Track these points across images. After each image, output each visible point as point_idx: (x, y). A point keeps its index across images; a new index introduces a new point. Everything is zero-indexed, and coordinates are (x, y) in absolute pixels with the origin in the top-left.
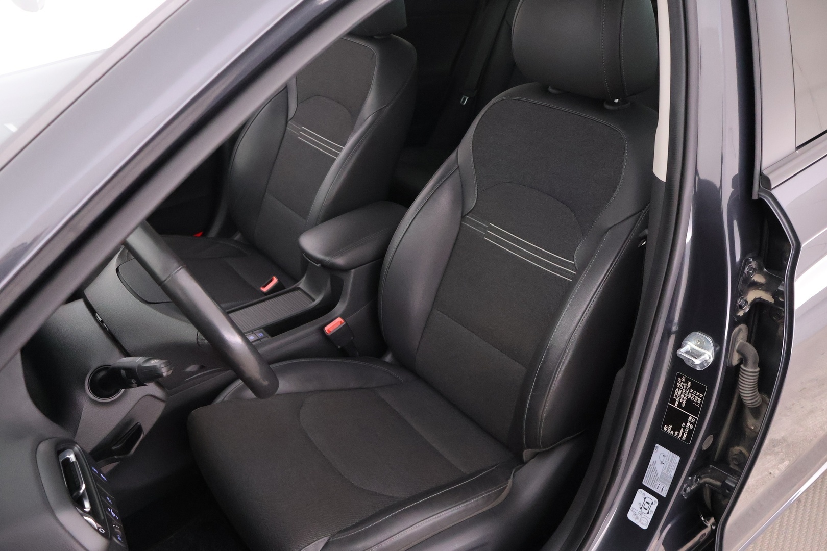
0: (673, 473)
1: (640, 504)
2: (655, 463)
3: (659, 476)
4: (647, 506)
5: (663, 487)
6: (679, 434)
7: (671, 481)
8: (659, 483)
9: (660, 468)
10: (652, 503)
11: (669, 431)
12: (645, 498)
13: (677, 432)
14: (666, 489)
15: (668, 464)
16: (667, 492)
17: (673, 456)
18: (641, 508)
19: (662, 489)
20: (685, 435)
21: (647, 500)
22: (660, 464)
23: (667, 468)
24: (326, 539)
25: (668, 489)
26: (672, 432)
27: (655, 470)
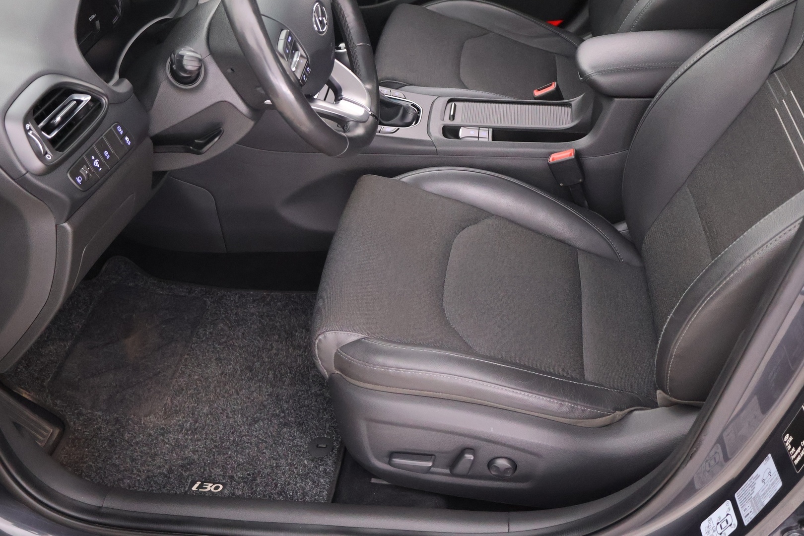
0: (766, 501)
1: (720, 517)
2: (758, 476)
3: (753, 495)
4: (724, 524)
5: (751, 512)
6: (795, 452)
7: (760, 509)
8: (748, 505)
9: (759, 485)
10: (731, 525)
11: (787, 444)
12: (728, 515)
13: (793, 449)
14: (752, 516)
15: (769, 485)
16: (750, 520)
17: (777, 479)
18: (718, 524)
19: (748, 514)
20: (799, 458)
21: (728, 518)
22: (761, 481)
23: (765, 490)
24: (361, 336)
25: (753, 517)
26: (789, 447)
27: (753, 486)
